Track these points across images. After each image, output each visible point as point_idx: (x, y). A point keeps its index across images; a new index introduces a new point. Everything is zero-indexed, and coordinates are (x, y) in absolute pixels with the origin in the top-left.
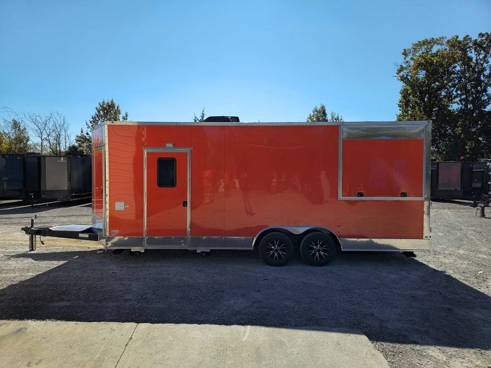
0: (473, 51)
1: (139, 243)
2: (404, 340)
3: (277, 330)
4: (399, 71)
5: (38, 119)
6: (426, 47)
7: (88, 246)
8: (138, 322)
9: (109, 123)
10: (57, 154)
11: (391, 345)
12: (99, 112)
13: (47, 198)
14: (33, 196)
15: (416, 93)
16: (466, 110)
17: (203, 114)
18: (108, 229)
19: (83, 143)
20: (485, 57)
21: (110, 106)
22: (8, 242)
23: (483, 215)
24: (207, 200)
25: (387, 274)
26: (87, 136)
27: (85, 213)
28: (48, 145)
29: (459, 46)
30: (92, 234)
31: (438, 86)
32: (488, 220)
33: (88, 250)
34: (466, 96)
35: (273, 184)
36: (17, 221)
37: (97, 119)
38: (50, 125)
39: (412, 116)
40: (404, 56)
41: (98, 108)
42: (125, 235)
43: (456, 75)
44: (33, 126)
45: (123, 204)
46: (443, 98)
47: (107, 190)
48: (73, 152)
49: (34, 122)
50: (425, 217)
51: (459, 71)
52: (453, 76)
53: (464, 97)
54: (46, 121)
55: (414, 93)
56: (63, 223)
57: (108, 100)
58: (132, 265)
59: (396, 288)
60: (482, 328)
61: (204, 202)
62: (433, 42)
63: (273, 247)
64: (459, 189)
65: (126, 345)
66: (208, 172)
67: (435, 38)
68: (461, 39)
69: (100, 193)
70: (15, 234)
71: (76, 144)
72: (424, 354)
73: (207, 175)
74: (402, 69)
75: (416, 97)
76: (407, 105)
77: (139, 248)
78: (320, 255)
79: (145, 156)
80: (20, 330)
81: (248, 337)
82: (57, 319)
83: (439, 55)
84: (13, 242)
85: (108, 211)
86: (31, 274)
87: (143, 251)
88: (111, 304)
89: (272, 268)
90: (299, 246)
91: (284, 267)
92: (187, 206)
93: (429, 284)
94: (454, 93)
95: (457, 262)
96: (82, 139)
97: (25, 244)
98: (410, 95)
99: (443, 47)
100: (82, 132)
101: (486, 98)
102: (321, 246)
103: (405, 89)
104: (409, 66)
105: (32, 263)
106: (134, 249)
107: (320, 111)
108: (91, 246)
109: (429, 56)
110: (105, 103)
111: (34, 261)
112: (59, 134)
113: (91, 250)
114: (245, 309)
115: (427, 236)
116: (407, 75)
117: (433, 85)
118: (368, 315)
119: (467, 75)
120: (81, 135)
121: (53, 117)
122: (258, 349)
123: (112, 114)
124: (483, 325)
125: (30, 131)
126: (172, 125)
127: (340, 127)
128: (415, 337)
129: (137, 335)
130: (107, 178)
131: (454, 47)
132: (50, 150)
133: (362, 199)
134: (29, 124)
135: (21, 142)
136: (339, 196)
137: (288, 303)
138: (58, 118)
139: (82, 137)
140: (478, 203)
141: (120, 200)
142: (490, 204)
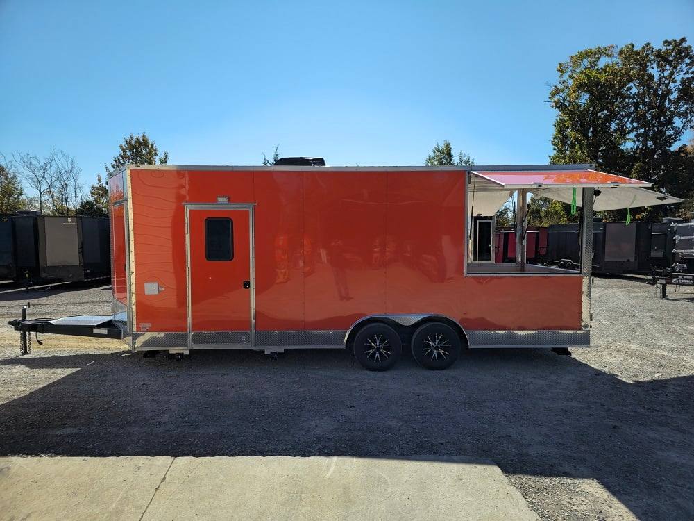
0: (655, 65)
1: (182, 340)
2: (551, 472)
4: (553, 95)
5: (34, 162)
6: (589, 59)
7: (107, 346)
8: (176, 455)
9: (133, 167)
10: (63, 214)
11: (533, 478)
12: (124, 151)
13: (49, 277)
14: (27, 275)
15: (576, 126)
16: (644, 150)
17: (277, 155)
18: (134, 323)
19: (102, 196)
20: (672, 74)
21: (140, 144)
23: (664, 296)
24: (281, 279)
25: (531, 379)
26: (107, 186)
27: (104, 299)
28: (51, 200)
29: (637, 58)
30: (113, 329)
31: (606, 115)
32: (670, 302)
33: (109, 352)
34: (645, 129)
35: (375, 255)
37: (122, 162)
38: (52, 171)
39: (570, 158)
40: (560, 74)
41: (123, 145)
42: (160, 331)
43: (631, 100)
44: (27, 172)
45: (155, 285)
46: (613, 132)
47: (133, 265)
48: (87, 210)
49: (29, 166)
50: (585, 299)
51: (635, 94)
52: (627, 101)
53: (642, 131)
54: (46, 165)
55: (574, 126)
56: (72, 314)
57: (137, 135)
58: (172, 373)
59: (541, 399)
60: (658, 452)
62: (599, 53)
63: (373, 344)
64: (632, 260)
65: (157, 489)
66: (282, 238)
67: (602, 48)
68: (638, 48)
69: (122, 271)
70: (1, 330)
71: (92, 199)
72: (578, 490)
73: (281, 243)
74: (557, 91)
75: (577, 131)
76: (564, 142)
77: (181, 348)
78: (439, 354)
79: (187, 215)
81: (334, 472)
83: (609, 72)
85: (134, 296)
86: (22, 388)
87: (187, 353)
88: (137, 430)
89: (372, 374)
90: (410, 343)
91: (389, 372)
92: (249, 287)
93: (587, 392)
94: (629, 125)
95: (627, 362)
96: (101, 192)
97: (15, 344)
98: (568, 128)
99: (614, 59)
100: (99, 180)
101: (672, 132)
102: (441, 341)
103: (560, 119)
104: (567, 87)
105: (25, 372)
106: (174, 350)
107: (443, 151)
108: (113, 346)
109: (594, 72)
110: (134, 138)
111: (27, 369)
112: (66, 185)
113: (113, 352)
114: (331, 432)
115: (586, 326)
116: (564, 100)
117: (599, 114)
118: (503, 437)
119: (646, 100)
120: (97, 186)
121: (56, 159)
122: (346, 489)
123: (144, 155)
124: (658, 447)
125: (23, 180)
126: (226, 169)
127: (467, 174)
128: (567, 467)
129: (173, 473)
130: (132, 248)
131: (629, 61)
132: (52, 207)
133: (498, 275)
134: (21, 169)
135: (10, 195)
136: (465, 270)
137: (392, 423)
138: (63, 160)
139: (101, 188)
140: (658, 279)
141: (151, 280)
142: (674, 280)
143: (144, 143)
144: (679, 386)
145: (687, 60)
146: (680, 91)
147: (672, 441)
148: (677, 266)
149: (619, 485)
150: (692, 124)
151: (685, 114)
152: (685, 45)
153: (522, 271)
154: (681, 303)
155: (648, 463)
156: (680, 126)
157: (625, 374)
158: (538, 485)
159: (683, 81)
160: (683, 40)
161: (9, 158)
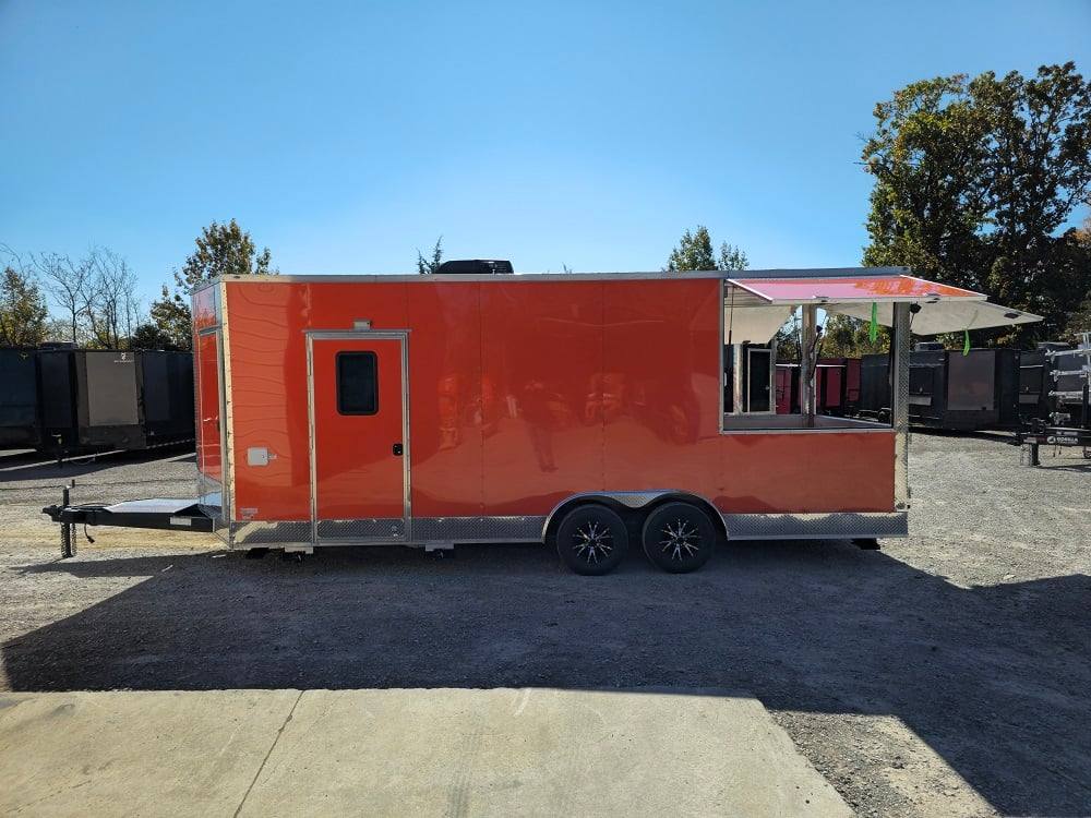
0: (1025, 105)
1: (302, 533)
2: (834, 707)
3: (585, 695)
4: (868, 153)
5: (64, 266)
6: (924, 97)
7: (190, 544)
8: (303, 688)
9: (230, 278)
10: (109, 346)
11: (808, 715)
12: (203, 247)
13: (92, 444)
14: (60, 441)
15: (905, 201)
16: (1011, 237)
17: (439, 251)
18: (233, 507)
19: (169, 318)
20: (1052, 119)
21: (227, 236)
22: (11, 540)
23: (1035, 462)
24: (447, 442)
25: (817, 584)
26: (177, 303)
27: (179, 475)
28: (90, 324)
29: (999, 94)
30: (199, 518)
31: (951, 183)
32: (1043, 471)
33: (192, 553)
34: (1012, 205)
35: (590, 404)
36: (28, 495)
37: (200, 264)
38: (93, 279)
39: (895, 250)
40: (878, 120)
41: (201, 239)
42: (270, 519)
43: (989, 160)
44: (54, 282)
45: (264, 451)
46: (962, 210)
47: (230, 422)
48: (147, 339)
49: (56, 272)
50: (898, 466)
51: (996, 151)
52: (983, 161)
53: (1006, 207)
54: (83, 270)
55: (900, 201)
56: (133, 498)
57: (224, 222)
58: (289, 582)
59: (832, 612)
60: (991, 681)
61: (441, 447)
62: (938, 86)
63: (585, 536)
64: (990, 407)
65: (280, 731)
66: (449, 380)
67: (943, 78)
68: (1000, 79)
69: (214, 431)
70: (27, 523)
71: (154, 322)
72: (869, 730)
73: (447, 388)
74: (874, 147)
75: (906, 209)
76: (885, 226)
77: (302, 544)
78: (684, 550)
79: (310, 348)
80: (61, 709)
81: (527, 707)
82: (136, 688)
83: (954, 116)
84: (24, 540)
85: (232, 467)
86: (71, 604)
87: (310, 551)
88: (246, 657)
89: (585, 579)
90: (641, 533)
91: (609, 577)
92: (402, 453)
93: (899, 602)
94: (987, 199)
95: (965, 559)
96: (168, 310)
97: (52, 542)
98: (891, 204)
99: (963, 96)
100: (165, 293)
101: (1053, 208)
102: (686, 531)
103: (881, 191)
104: (890, 141)
105: (71, 583)
106: (291, 547)
107: (697, 242)
108: (197, 545)
109: (931, 118)
110: (218, 228)
111: (74, 578)
112: (113, 300)
113: (199, 552)
114: (523, 657)
115: (901, 506)
116: (885, 161)
117: (940, 182)
118: (770, 663)
119: (1013, 159)
120: (163, 302)
121: (100, 263)
122: (544, 730)
123: (233, 253)
124: (994, 676)
125: (47, 294)
126: (367, 280)
127: (721, 282)
128: (857, 701)
129: (302, 711)
130: (229, 397)
131: (985, 98)
132: (93, 335)
133: (770, 432)
134: (44, 277)
135: (28, 318)
136: (721, 425)
137: (612, 646)
138: (108, 263)
139: (167, 305)
140: (1026, 437)
141: (257, 444)
142: (1050, 438)
143: (234, 235)
144: (1036, 592)
145: (1076, 98)
146: (1065, 145)
147: (1015, 668)
148: (1056, 416)
149: (929, 724)
150: (1084, 196)
151: (1073, 181)
152: (1071, 73)
153: (811, 425)
154: (1060, 472)
155: (975, 696)
156: (1066, 199)
157: (959, 576)
158: (814, 724)
159: (1069, 130)
160: (1070, 66)
161: (26, 261)
